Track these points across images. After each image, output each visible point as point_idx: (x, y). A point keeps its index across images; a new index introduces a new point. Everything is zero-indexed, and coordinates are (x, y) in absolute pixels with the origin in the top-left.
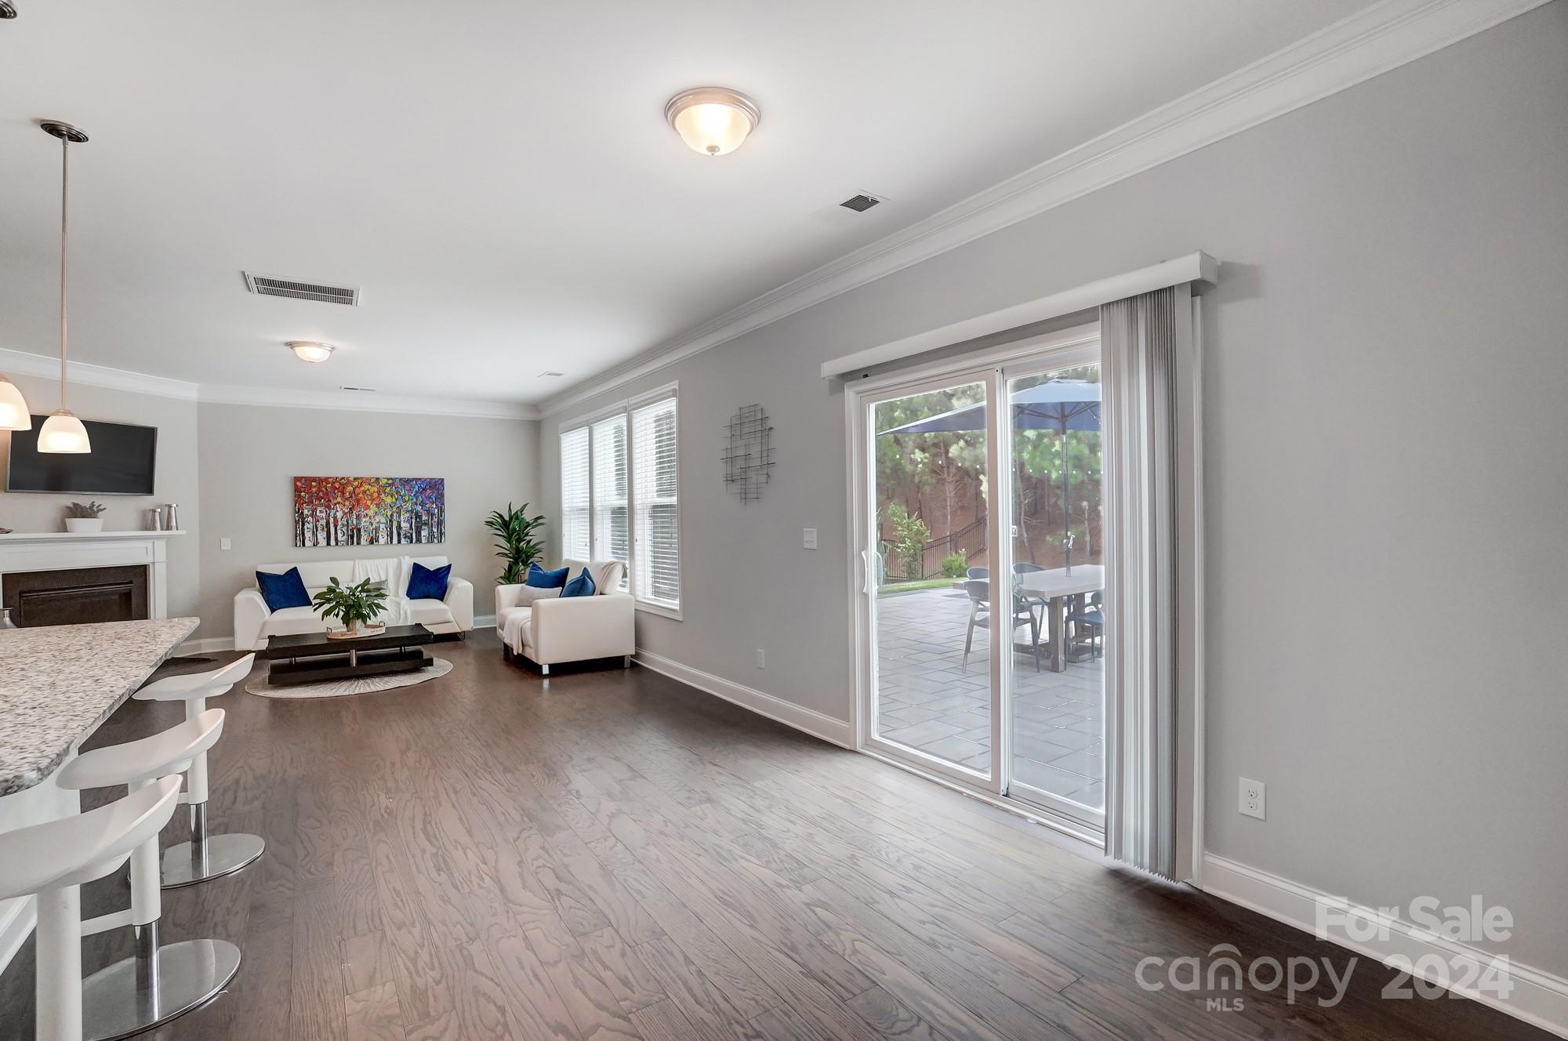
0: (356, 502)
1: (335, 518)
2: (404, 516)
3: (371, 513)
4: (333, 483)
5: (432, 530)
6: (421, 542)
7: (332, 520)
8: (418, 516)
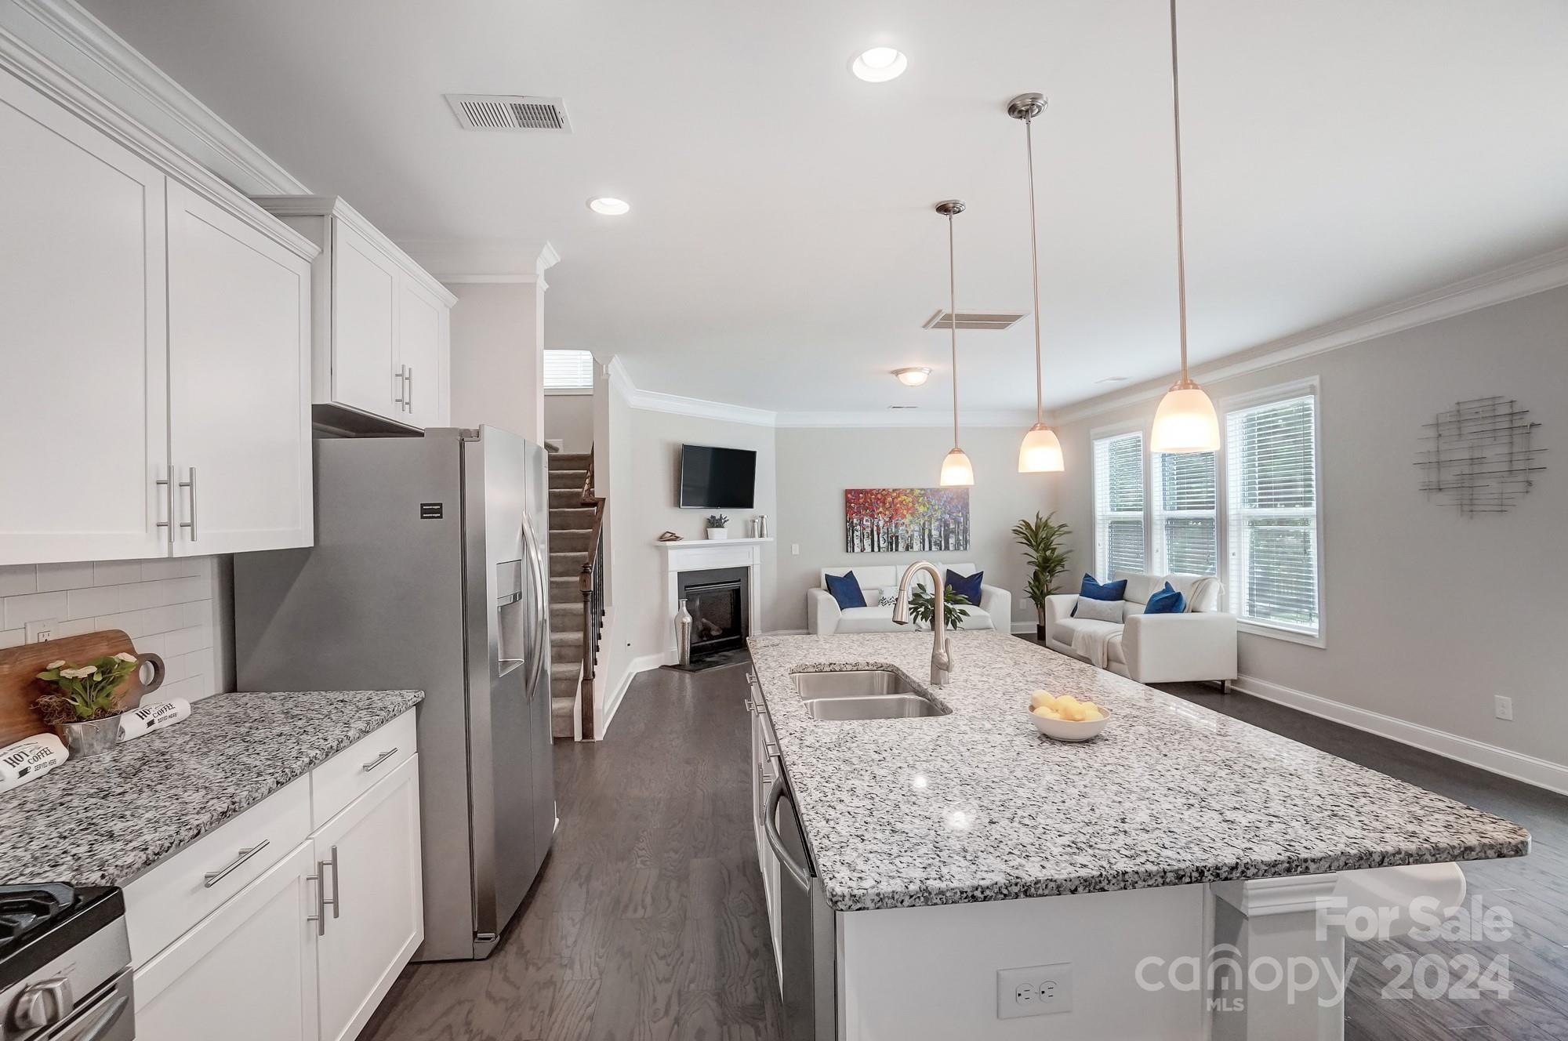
0: (894, 514)
1: (878, 526)
2: (935, 524)
3: (906, 521)
4: (877, 494)
5: (958, 538)
6: (948, 549)
7: (875, 528)
8: (946, 525)
